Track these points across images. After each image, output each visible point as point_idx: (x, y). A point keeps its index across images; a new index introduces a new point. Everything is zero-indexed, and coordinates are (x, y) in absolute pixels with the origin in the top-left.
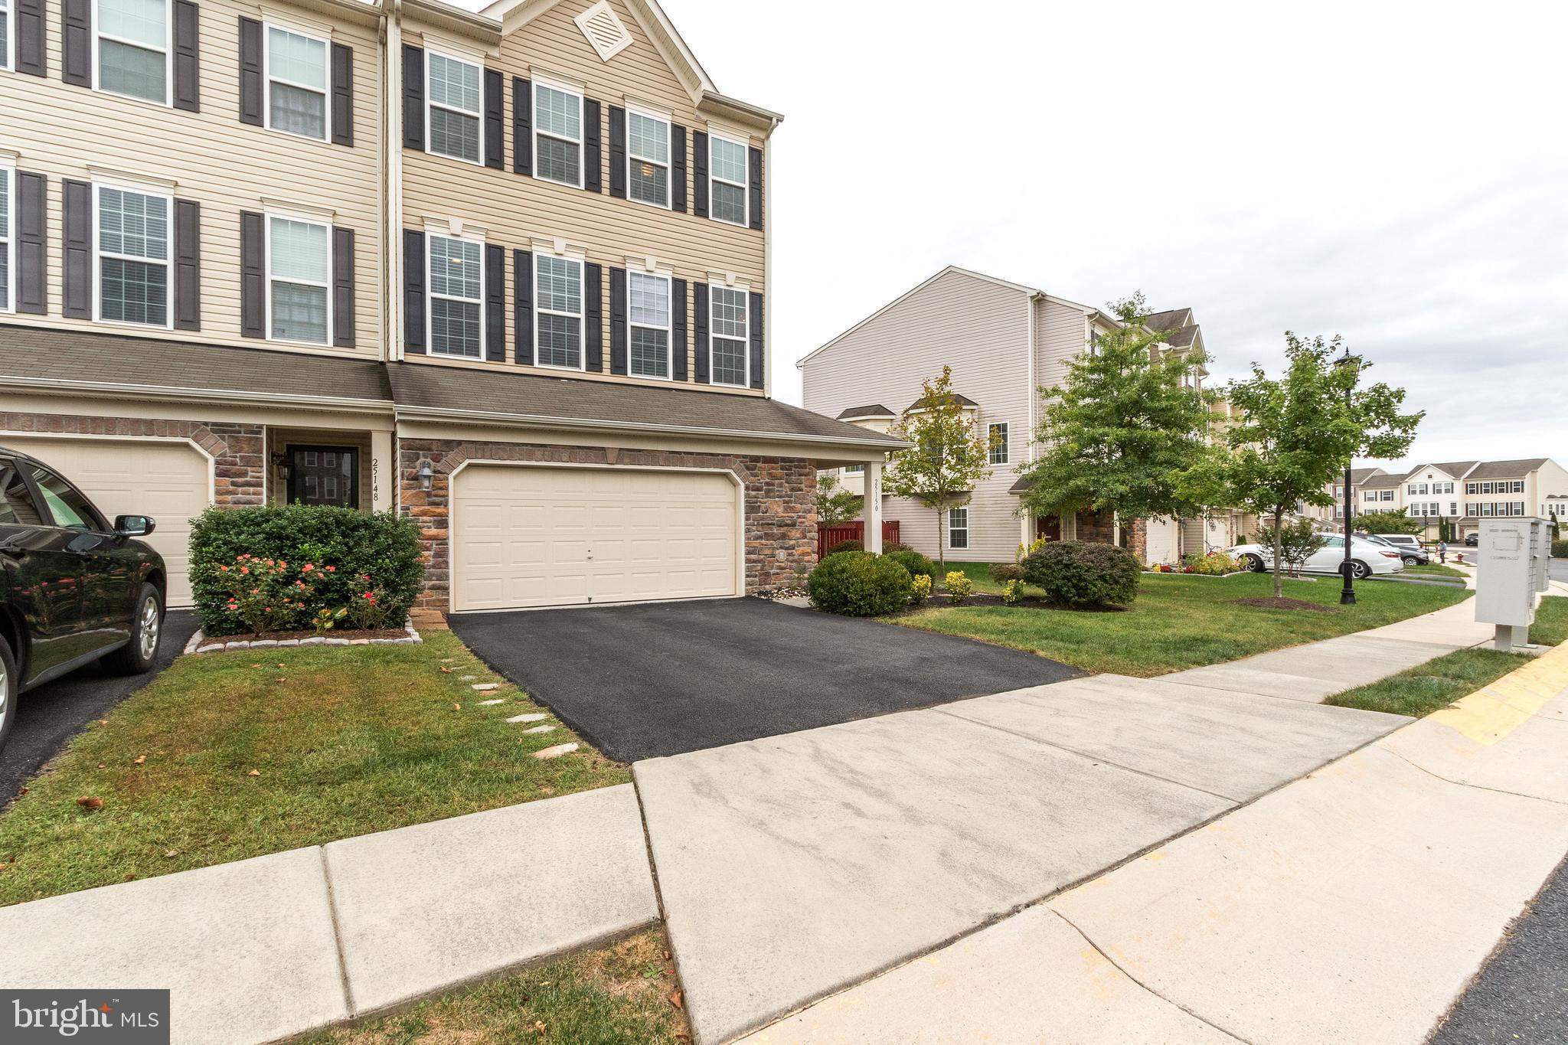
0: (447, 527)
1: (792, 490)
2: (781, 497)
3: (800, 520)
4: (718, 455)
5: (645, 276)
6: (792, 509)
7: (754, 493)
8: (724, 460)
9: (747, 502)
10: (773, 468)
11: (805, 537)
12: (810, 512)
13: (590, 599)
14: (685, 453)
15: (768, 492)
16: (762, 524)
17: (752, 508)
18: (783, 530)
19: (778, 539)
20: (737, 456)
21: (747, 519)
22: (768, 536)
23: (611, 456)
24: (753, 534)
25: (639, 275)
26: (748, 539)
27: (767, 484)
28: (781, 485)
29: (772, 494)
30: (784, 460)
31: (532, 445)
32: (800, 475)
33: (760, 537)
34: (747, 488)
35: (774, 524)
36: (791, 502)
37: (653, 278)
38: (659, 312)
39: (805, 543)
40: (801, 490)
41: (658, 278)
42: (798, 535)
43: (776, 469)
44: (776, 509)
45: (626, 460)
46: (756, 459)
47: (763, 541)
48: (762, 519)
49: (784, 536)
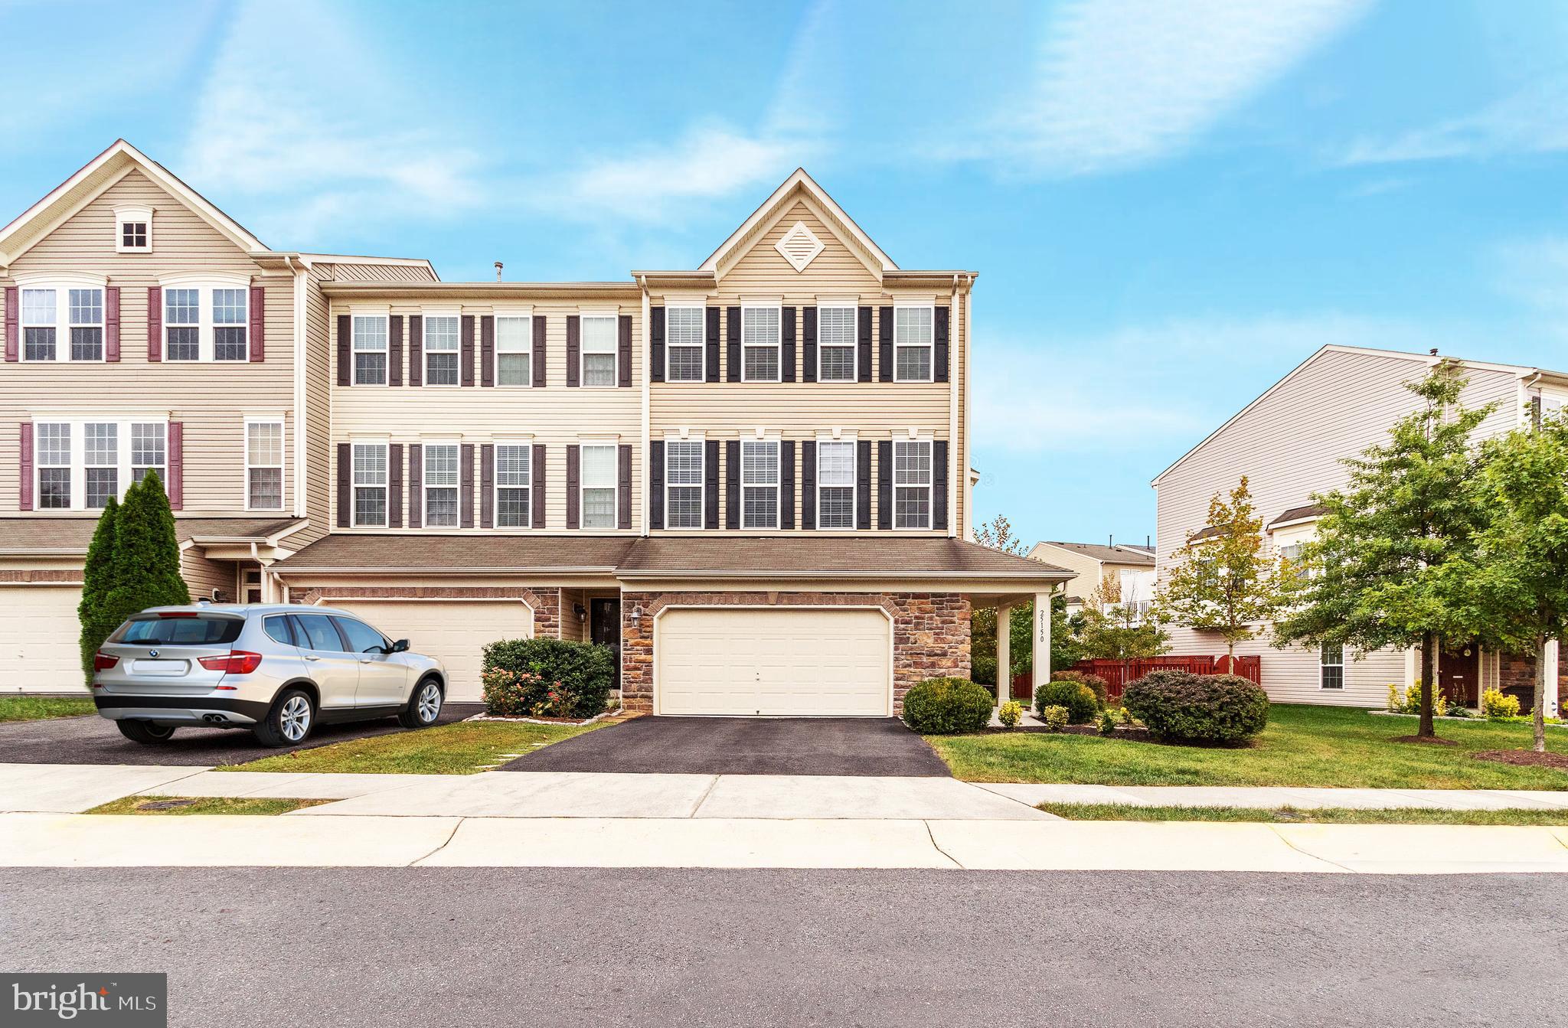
0: (652, 654)
1: (943, 622)
2: (931, 629)
3: (951, 650)
4: (867, 593)
5: (833, 444)
6: (943, 641)
7: (903, 626)
8: (873, 598)
9: (896, 634)
10: (922, 603)
11: (957, 666)
12: (962, 643)
13: (758, 712)
14: (837, 593)
15: (917, 625)
16: (911, 654)
17: (900, 639)
18: (932, 659)
19: (928, 667)
20: (887, 594)
21: (896, 649)
22: (916, 664)
23: (772, 598)
24: (901, 662)
25: (829, 444)
26: (897, 667)
27: (916, 617)
28: (931, 618)
29: (922, 627)
30: (934, 595)
31: (712, 593)
32: (952, 609)
33: (910, 666)
34: (896, 622)
35: (923, 654)
36: (942, 633)
37: (840, 444)
38: (845, 472)
39: (957, 671)
40: (954, 623)
41: (844, 443)
42: (949, 664)
43: (927, 603)
44: (926, 640)
45: (785, 601)
46: (906, 596)
47: (912, 669)
48: (912, 649)
49: (933, 665)
